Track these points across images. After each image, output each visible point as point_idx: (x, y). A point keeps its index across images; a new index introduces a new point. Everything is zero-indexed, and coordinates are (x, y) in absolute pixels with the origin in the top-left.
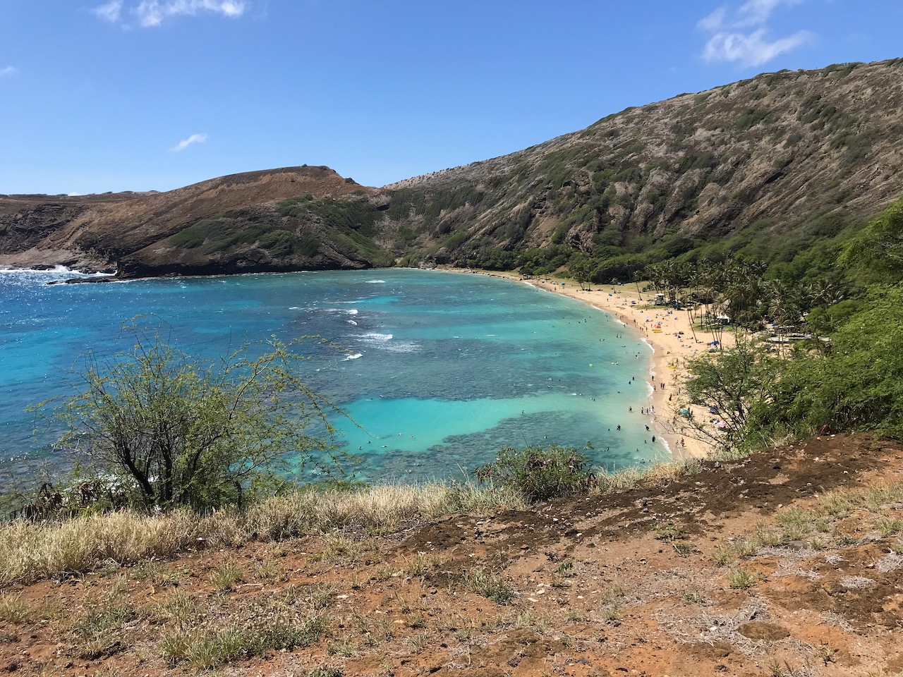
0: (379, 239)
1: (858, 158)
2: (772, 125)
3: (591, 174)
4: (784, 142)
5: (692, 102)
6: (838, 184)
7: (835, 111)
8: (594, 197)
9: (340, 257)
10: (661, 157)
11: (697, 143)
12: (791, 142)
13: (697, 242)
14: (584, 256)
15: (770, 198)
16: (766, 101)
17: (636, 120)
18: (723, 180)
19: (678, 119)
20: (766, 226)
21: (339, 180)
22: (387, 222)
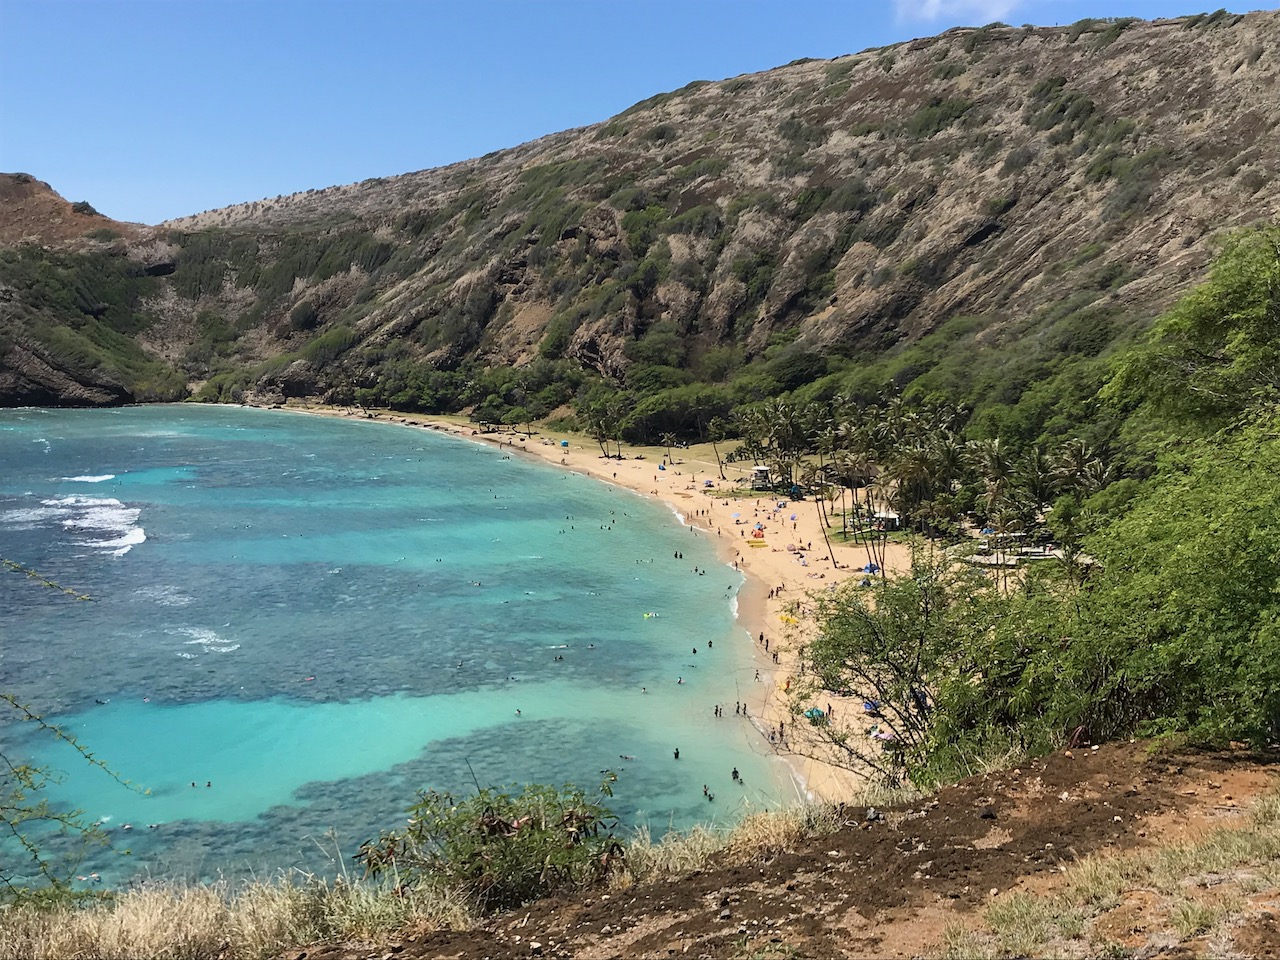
0: (151, 339)
1: (1136, 204)
2: (977, 131)
3: (619, 215)
4: (1000, 166)
5: (821, 77)
6: (1102, 251)
7: (1092, 110)
8: (626, 265)
9: (58, 378)
10: (761, 187)
11: (832, 160)
12: (1012, 166)
13: (833, 361)
14: (607, 385)
15: (975, 275)
16: (963, 82)
17: (710, 109)
18: (883, 237)
19: (795, 110)
20: (967, 332)
21: (58, 207)
22: (169, 300)
